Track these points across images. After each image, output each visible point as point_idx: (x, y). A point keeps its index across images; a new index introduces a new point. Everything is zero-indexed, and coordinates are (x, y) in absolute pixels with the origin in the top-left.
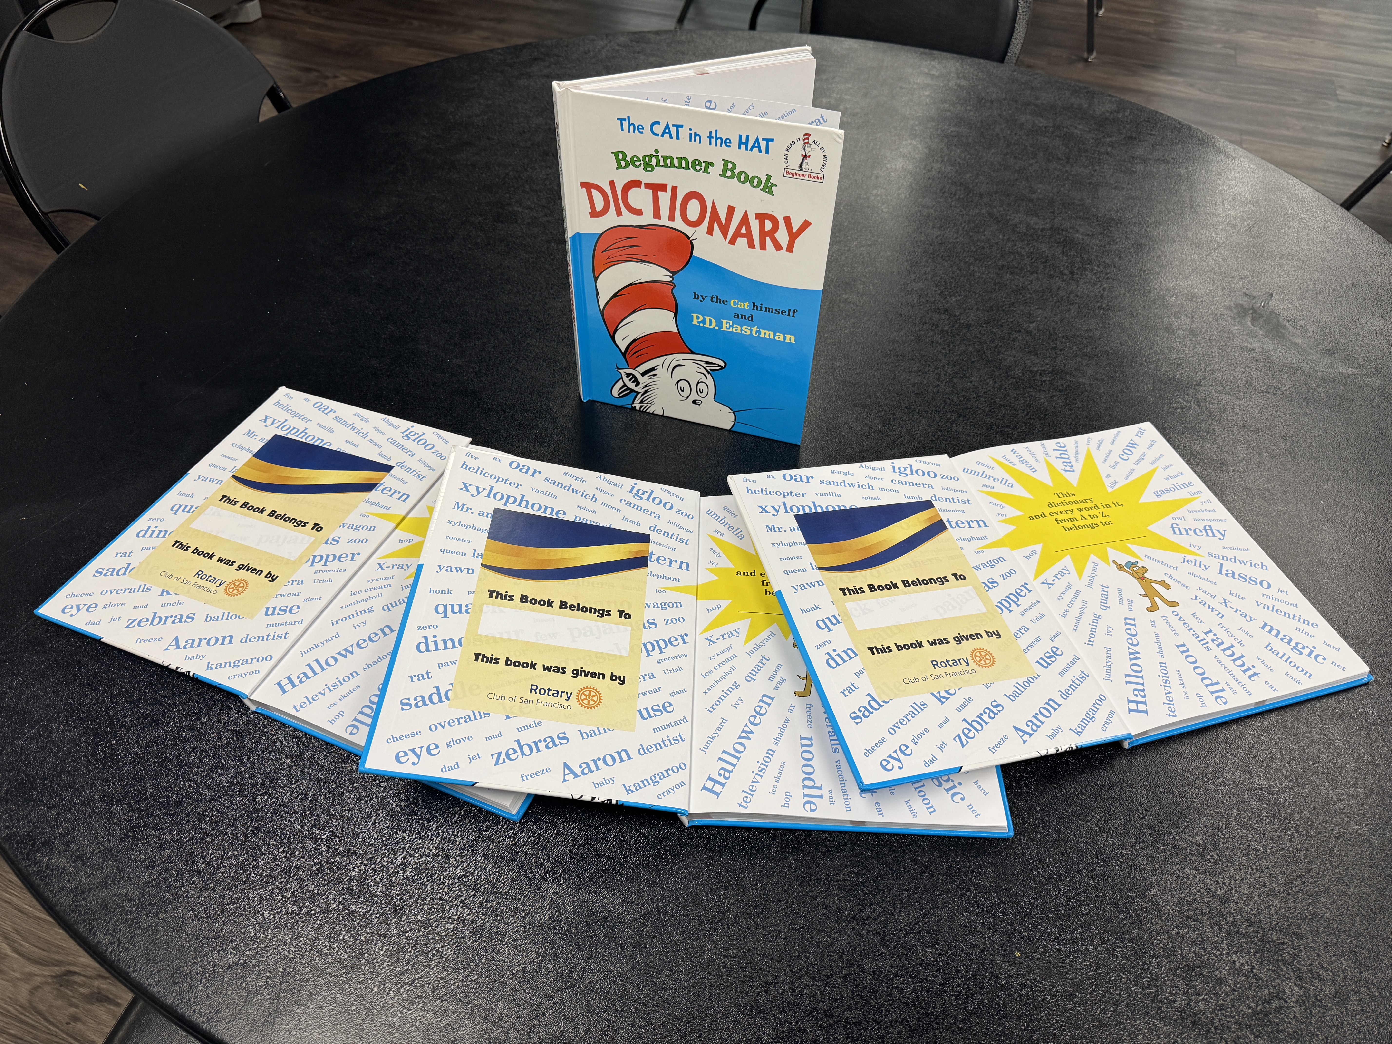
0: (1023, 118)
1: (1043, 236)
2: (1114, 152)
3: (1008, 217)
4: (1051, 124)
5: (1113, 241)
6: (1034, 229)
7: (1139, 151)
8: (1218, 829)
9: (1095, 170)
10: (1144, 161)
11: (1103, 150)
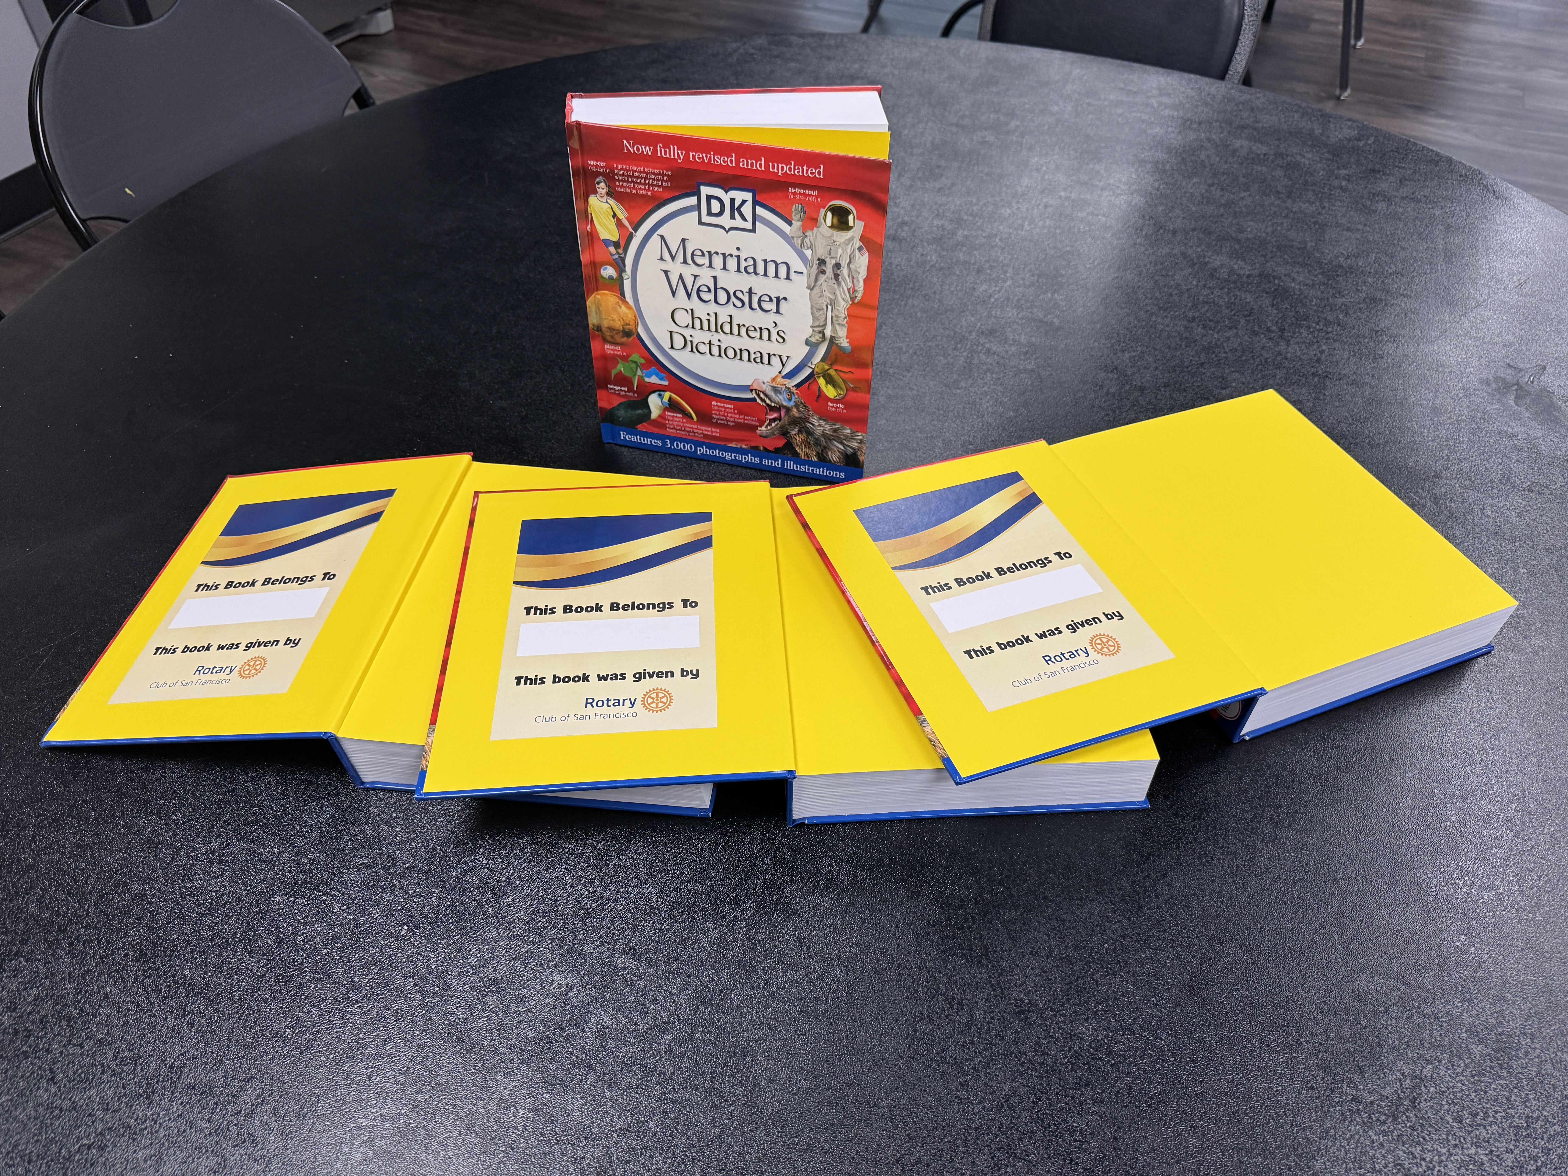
0: (1238, 143)
1: (1249, 284)
2: (1350, 186)
3: (1207, 259)
4: (1272, 152)
5: (1339, 292)
6: (1239, 275)
7: (1383, 185)
8: (1421, 1079)
9: (1324, 208)
10: (1388, 200)
11: (1336, 183)
